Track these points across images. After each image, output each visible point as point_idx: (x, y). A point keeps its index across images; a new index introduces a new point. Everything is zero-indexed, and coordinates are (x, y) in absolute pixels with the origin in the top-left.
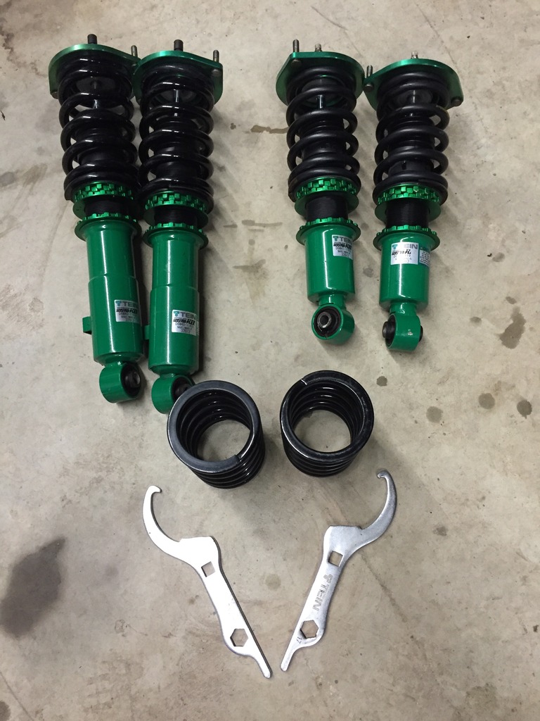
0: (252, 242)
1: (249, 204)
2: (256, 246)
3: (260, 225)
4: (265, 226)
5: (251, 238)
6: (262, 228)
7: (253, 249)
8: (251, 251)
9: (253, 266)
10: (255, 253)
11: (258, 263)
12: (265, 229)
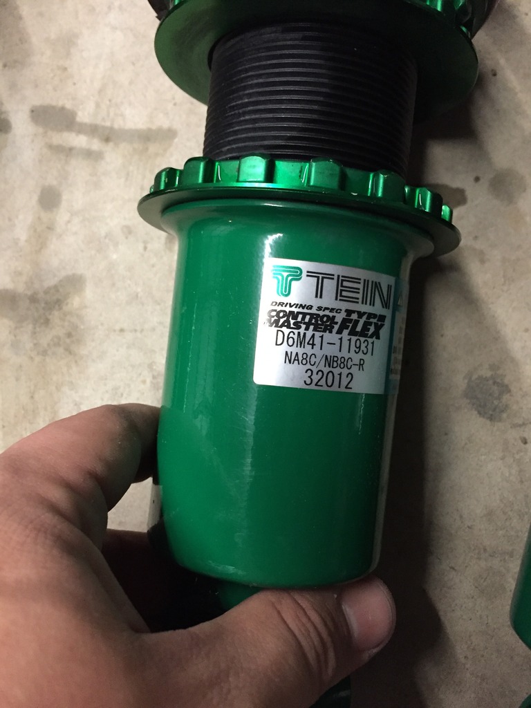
0: (49, 199)
1: (68, 43)
2: (62, 216)
3: (93, 130)
4: (109, 136)
5: (51, 181)
6: (96, 145)
7: (50, 228)
8: (42, 235)
9: (33, 299)
10: (54, 244)
11: (56, 288)
12: (108, 149)
